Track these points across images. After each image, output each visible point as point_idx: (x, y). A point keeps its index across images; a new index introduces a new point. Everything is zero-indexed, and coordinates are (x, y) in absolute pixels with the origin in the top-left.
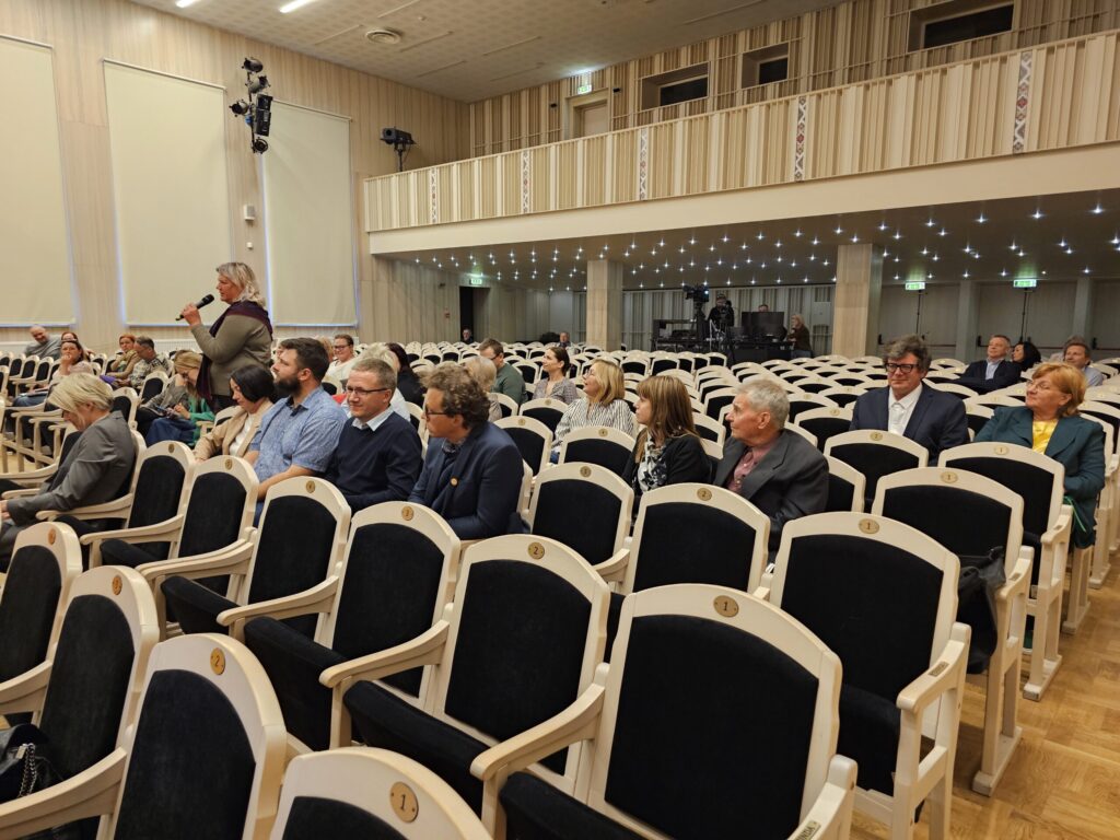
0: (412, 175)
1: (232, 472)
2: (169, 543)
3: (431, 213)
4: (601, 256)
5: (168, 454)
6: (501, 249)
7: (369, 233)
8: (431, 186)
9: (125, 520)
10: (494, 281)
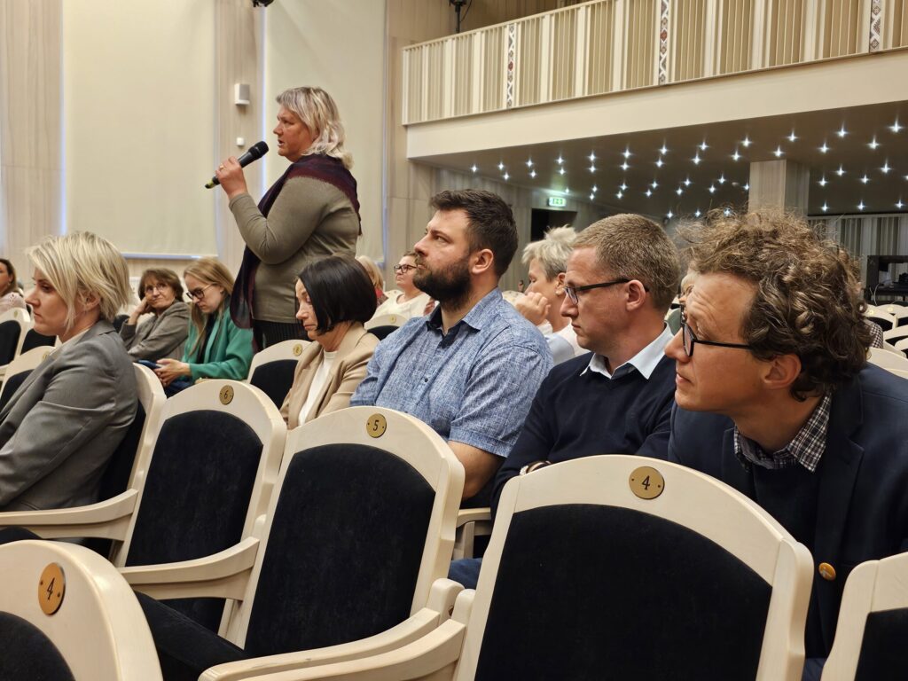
0: (478, 36)
1: (385, 444)
2: (222, 602)
3: (505, 91)
4: (778, 153)
5: (218, 406)
6: (609, 146)
7: (406, 127)
8: (506, 51)
9: (120, 543)
10: (583, 201)
